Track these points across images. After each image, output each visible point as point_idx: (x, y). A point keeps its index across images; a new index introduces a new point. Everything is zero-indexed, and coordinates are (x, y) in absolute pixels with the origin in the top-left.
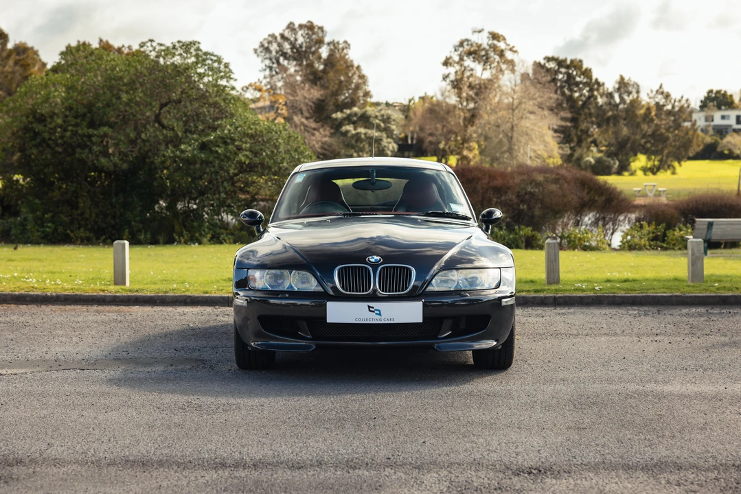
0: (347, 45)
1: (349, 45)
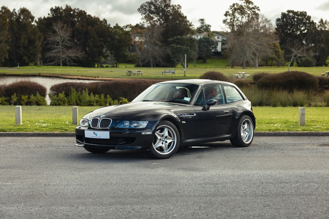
0: (179, 7)
1: (181, 7)
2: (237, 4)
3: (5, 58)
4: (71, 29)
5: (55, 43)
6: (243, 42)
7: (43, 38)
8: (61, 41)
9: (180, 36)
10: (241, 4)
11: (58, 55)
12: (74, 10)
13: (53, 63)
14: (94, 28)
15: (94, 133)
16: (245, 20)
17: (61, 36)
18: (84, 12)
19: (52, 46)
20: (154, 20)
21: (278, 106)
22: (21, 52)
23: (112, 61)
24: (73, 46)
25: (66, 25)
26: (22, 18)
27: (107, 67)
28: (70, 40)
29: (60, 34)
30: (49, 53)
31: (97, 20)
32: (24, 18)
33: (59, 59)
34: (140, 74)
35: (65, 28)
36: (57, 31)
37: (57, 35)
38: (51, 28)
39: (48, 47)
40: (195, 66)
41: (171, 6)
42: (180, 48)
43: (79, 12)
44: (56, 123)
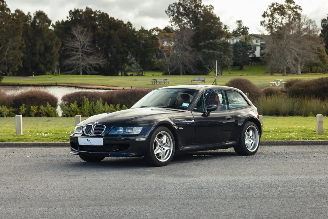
0: (212, 8)
2: (276, 3)
3: (19, 67)
4: (91, 34)
5: (75, 49)
6: (283, 45)
7: (61, 43)
8: (80, 47)
9: (212, 39)
10: (281, 4)
11: (78, 62)
12: (95, 12)
13: (72, 71)
14: (117, 31)
15: (87, 139)
16: (285, 21)
17: (80, 42)
18: (106, 14)
19: (70, 52)
20: (184, 22)
21: (310, 115)
22: (37, 60)
23: (137, 68)
24: (94, 53)
25: (86, 30)
26: (38, 22)
27: (131, 75)
28: (90, 46)
29: (80, 39)
30: (67, 61)
31: (120, 23)
32: (40, 22)
33: (79, 67)
34: (166, 83)
35: (85, 32)
36: (77, 36)
37: (77, 40)
38: (70, 32)
39: (67, 53)
40: (230, 74)
41: (202, 7)
42: (213, 53)
43: (101, 14)
44: (59, 133)
